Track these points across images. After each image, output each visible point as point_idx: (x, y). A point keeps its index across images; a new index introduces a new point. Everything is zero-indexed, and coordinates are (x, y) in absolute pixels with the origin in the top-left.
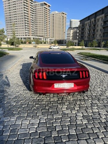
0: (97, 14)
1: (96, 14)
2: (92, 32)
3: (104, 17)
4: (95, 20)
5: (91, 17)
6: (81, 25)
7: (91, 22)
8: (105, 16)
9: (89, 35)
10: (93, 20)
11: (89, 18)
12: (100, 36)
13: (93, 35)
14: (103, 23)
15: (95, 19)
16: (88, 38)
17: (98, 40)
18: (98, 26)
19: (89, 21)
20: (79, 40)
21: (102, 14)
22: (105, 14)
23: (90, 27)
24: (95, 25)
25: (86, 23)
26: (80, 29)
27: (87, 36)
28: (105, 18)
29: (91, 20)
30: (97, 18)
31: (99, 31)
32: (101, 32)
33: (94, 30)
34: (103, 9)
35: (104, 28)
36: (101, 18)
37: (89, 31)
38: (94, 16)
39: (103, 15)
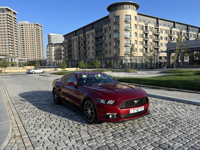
0: (86, 29)
1: (84, 29)
2: (83, 49)
3: (94, 33)
4: (85, 36)
5: (78, 32)
6: (67, 40)
7: (79, 38)
8: (96, 32)
9: (79, 54)
10: (82, 35)
11: (76, 32)
12: (93, 55)
13: (84, 53)
14: (94, 39)
15: (84, 34)
16: (79, 57)
17: (91, 59)
18: (89, 43)
19: (77, 37)
20: (67, 59)
21: (92, 29)
22: (95, 30)
23: (79, 43)
24: (85, 42)
25: (73, 38)
26: (66, 46)
27: (77, 55)
28: (96, 34)
29: (79, 36)
30: (87, 33)
31: (91, 48)
32: (94, 50)
33: (85, 48)
34: (92, 24)
35: (96, 45)
36: (91, 34)
37: (79, 49)
38: (82, 30)
39: (94, 31)
